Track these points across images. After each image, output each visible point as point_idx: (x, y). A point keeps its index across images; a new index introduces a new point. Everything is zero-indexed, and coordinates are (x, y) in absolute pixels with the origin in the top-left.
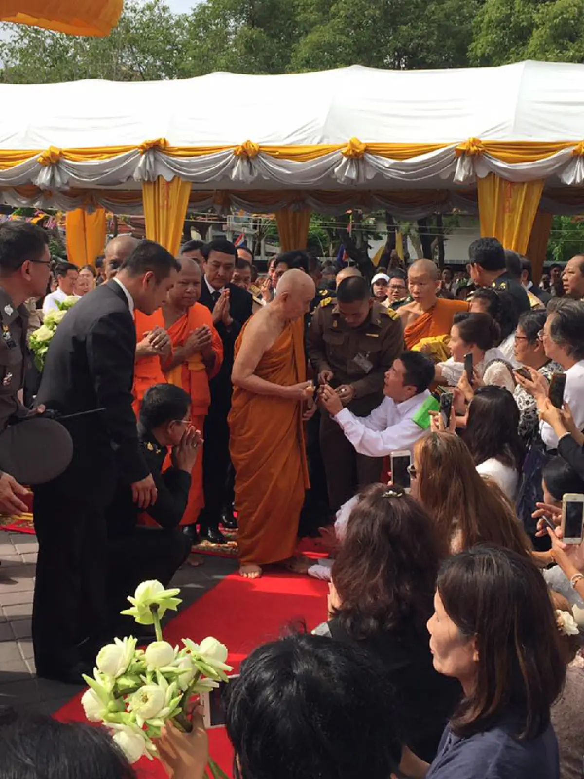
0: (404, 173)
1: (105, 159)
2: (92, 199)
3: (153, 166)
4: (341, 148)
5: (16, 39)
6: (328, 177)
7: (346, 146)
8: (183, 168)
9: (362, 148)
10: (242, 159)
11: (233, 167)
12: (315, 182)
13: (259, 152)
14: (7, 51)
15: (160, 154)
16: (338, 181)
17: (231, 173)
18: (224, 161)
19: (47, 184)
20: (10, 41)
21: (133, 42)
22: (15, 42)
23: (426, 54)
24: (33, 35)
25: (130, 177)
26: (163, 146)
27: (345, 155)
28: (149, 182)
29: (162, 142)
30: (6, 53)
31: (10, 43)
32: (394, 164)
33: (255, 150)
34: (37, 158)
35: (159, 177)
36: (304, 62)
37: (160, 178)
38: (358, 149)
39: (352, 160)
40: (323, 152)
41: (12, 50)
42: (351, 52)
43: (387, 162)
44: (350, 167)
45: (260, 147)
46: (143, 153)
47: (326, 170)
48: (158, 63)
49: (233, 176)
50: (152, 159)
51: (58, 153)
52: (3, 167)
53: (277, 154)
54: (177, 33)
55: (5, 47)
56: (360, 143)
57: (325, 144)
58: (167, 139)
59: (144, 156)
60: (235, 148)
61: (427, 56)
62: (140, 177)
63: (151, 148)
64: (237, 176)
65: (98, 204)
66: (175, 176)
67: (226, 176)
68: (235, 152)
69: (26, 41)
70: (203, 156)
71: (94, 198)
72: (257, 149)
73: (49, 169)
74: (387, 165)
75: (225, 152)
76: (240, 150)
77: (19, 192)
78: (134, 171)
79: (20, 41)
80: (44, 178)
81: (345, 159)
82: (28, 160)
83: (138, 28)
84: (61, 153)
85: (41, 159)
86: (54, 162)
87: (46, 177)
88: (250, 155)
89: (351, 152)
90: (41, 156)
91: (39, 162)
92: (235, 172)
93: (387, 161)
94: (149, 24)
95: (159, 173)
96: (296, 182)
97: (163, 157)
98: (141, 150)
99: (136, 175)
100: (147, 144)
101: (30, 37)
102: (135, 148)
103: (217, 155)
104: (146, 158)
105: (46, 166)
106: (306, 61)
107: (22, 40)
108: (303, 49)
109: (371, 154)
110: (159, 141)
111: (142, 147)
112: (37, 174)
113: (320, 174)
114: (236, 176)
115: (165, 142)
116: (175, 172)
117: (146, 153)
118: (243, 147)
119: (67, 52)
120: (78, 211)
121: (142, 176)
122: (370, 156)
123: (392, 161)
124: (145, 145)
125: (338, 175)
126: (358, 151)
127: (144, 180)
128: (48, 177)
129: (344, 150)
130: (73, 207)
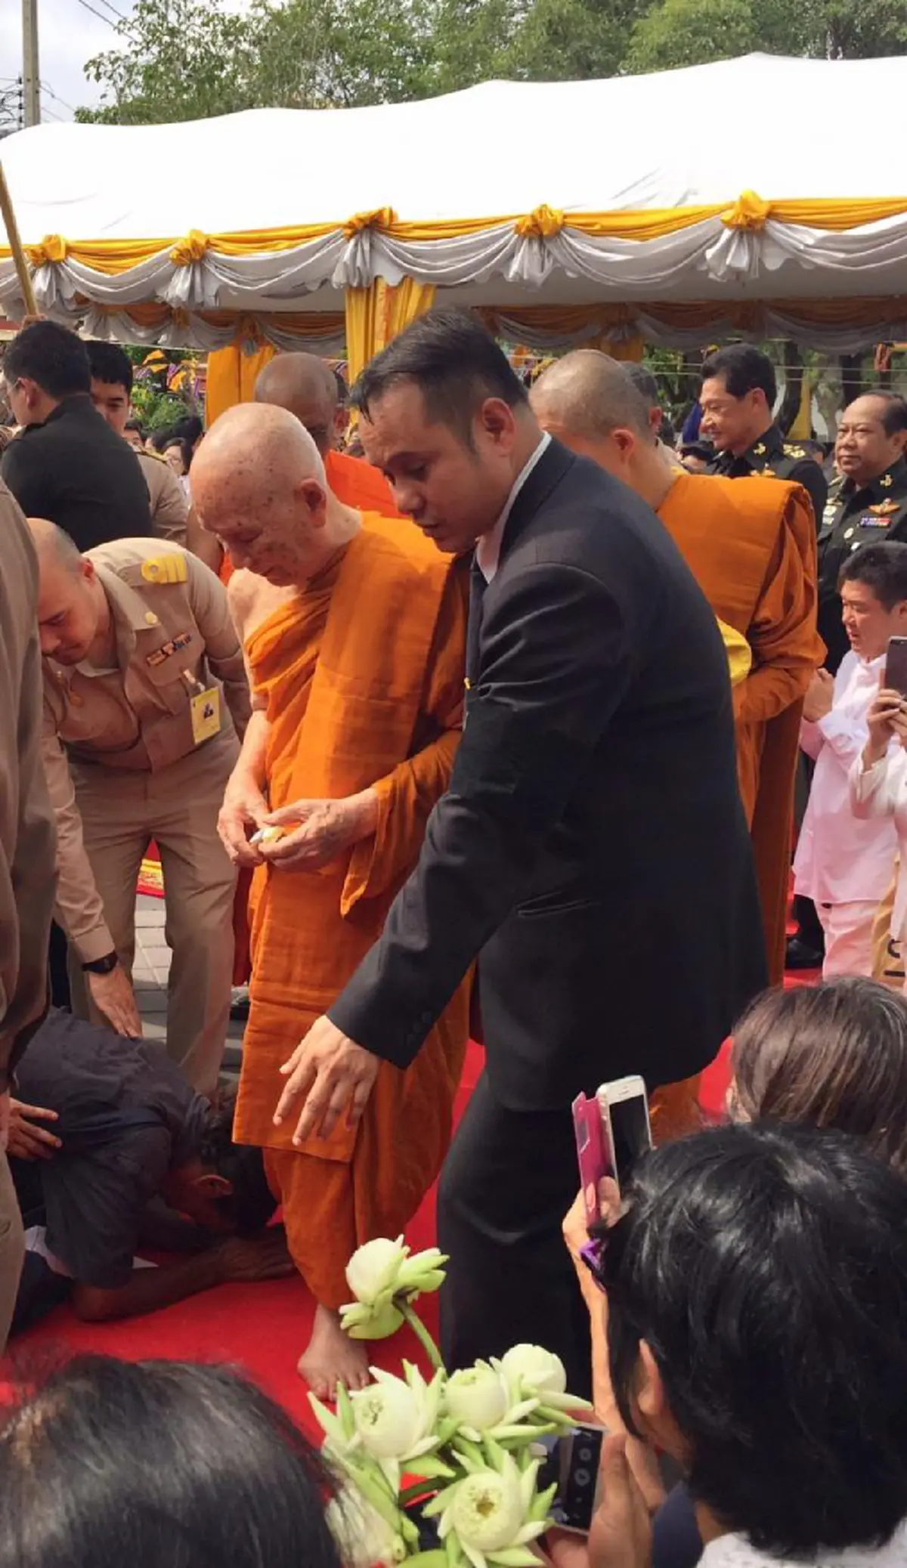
0: (842, 255)
1: (283, 251)
2: (253, 329)
3: (368, 259)
4: (723, 210)
5: (138, 48)
6: (692, 267)
7: (731, 207)
8: (419, 260)
9: (763, 210)
10: (530, 242)
11: (511, 256)
12: (666, 279)
13: (564, 225)
14: (122, 70)
15: (382, 237)
16: (711, 276)
17: (508, 268)
18: (497, 245)
19: (184, 298)
20: (129, 54)
21: (337, 44)
22: (136, 53)
23: (896, 24)
24: (167, 39)
25: (325, 282)
26: (387, 223)
27: (728, 224)
28: (359, 289)
29: (386, 215)
30: (120, 75)
31: (127, 56)
32: (825, 239)
33: (555, 222)
34: (167, 254)
35: (376, 279)
36: (655, 54)
37: (379, 280)
38: (754, 211)
39: (741, 235)
40: (686, 221)
41: (129, 69)
42: (747, 30)
43: (809, 236)
44: (738, 246)
45: (565, 217)
46: (351, 236)
47: (691, 254)
48: (378, 82)
49: (511, 274)
50: (367, 247)
51: (203, 242)
52: (112, 270)
53: (597, 227)
54: (414, 24)
55: (119, 62)
56: (761, 202)
57: (693, 203)
58: (394, 210)
59: (352, 242)
60: (517, 221)
61: (897, 29)
62: (344, 281)
63: (366, 226)
64: (519, 275)
65: (263, 338)
66: (405, 277)
67: (497, 275)
68: (518, 229)
69: (155, 49)
70: (458, 238)
71: (258, 327)
72: (559, 221)
73: (188, 271)
74: (811, 241)
75: (497, 229)
76: (529, 223)
77: (134, 319)
78: (332, 271)
79: (144, 51)
80: (178, 287)
81: (727, 233)
82: (157, 255)
83: (346, 19)
84: (208, 242)
85: (174, 254)
86: (198, 257)
87: (183, 286)
88: (545, 233)
89: (741, 220)
90: (176, 248)
91: (173, 260)
92: (515, 267)
93: (810, 234)
94: (365, 9)
95: (377, 273)
96: (631, 278)
97: (386, 243)
98: (349, 231)
99: (338, 278)
100: (361, 220)
101: (160, 44)
102: (338, 226)
103: (483, 234)
104: (356, 245)
105: (182, 265)
106: (660, 53)
107: (148, 49)
108: (655, 28)
109: (781, 222)
110: (380, 213)
111: (350, 225)
112: (167, 279)
113: (675, 264)
114: (517, 273)
115: (392, 215)
116: (406, 269)
117: (357, 236)
118: (533, 217)
119: (222, 68)
120: (228, 351)
121: (348, 278)
122: (778, 226)
123: (821, 233)
124: (355, 222)
125: (713, 264)
126: (754, 216)
127: (351, 287)
128: (187, 285)
129: (727, 216)
130: (219, 344)
